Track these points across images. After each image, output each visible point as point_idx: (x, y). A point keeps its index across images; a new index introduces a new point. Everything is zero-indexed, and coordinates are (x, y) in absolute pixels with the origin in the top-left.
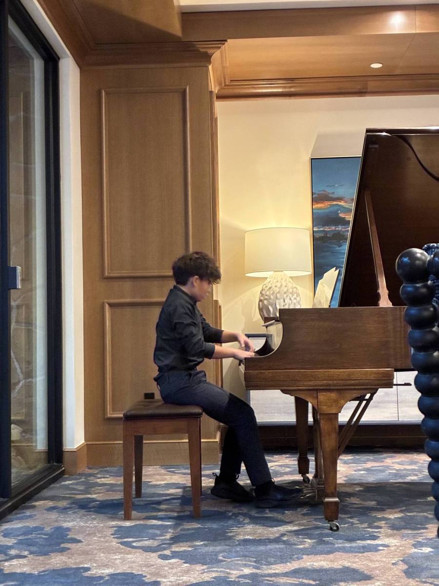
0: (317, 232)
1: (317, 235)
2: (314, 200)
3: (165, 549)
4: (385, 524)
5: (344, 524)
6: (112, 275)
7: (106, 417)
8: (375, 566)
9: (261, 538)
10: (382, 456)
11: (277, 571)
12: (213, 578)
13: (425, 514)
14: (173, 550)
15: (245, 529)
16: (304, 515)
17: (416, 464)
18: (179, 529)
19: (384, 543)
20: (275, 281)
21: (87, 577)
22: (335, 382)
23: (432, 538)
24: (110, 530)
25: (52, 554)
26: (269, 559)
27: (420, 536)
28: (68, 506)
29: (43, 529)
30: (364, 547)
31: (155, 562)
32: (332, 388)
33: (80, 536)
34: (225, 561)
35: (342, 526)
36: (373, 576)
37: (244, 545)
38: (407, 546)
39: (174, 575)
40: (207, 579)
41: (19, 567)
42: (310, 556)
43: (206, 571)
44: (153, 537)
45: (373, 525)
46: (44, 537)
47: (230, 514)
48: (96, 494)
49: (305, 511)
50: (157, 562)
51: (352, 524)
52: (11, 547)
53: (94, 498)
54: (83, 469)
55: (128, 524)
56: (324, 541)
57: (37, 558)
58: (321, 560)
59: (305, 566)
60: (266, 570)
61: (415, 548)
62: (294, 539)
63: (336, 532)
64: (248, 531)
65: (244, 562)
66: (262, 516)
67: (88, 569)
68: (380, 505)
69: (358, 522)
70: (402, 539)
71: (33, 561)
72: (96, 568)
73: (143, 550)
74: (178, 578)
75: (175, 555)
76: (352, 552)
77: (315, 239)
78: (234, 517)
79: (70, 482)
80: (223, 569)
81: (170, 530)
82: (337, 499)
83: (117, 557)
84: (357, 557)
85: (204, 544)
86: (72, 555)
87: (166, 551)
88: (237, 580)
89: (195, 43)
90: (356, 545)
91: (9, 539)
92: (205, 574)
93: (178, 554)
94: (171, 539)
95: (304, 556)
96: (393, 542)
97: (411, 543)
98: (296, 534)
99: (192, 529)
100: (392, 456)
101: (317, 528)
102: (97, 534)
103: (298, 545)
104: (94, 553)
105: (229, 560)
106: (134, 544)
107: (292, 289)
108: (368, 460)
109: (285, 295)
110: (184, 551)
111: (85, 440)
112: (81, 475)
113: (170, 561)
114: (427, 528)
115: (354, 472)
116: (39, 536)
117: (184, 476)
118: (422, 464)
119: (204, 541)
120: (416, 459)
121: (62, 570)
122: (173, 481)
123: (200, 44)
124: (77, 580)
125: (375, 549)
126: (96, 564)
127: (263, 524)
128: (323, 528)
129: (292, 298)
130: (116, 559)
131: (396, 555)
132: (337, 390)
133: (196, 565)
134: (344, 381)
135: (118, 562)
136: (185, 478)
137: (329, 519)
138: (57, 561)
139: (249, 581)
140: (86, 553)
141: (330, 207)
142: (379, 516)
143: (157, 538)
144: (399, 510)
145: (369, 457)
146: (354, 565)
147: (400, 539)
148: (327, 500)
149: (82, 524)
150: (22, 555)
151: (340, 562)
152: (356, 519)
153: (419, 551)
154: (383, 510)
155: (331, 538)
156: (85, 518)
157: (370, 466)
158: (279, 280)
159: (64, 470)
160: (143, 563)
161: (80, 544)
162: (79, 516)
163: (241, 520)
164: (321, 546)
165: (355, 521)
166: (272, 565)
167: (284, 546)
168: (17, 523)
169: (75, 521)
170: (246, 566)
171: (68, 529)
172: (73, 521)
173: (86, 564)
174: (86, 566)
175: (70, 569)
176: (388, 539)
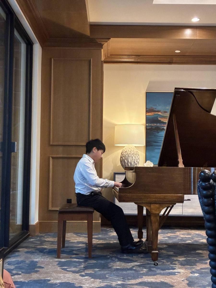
0: (148, 126)
1: (148, 128)
2: (147, 111)
3: (82, 272)
4: (178, 263)
5: (160, 262)
6: (54, 144)
7: (49, 210)
8: (174, 281)
9: (123, 268)
10: (175, 231)
11: (132, 283)
12: (105, 285)
13: (195, 259)
14: (86, 272)
15: (116, 264)
16: (142, 258)
17: (190, 235)
18: (87, 263)
19: (178, 271)
20: (128, 148)
21: (49, 284)
22: (159, 200)
23: (199, 270)
24: (56, 263)
25: (32, 273)
26: (128, 278)
27: (194, 269)
28: (34, 251)
29: (25, 262)
30: (169, 273)
31: (78, 278)
32: (157, 202)
33: (43, 265)
34: (109, 278)
35: (159, 263)
36: (174, 286)
37: (116, 271)
38: (188, 273)
39: (88, 283)
40: (102, 286)
41: (19, 278)
42: (146, 277)
43: (101, 282)
44: (75, 267)
45: (173, 263)
46: (27, 265)
47: (109, 257)
48: (46, 246)
49: (142, 256)
50: (79, 278)
51: (163, 262)
52: (13, 270)
53: (45, 248)
54: (37, 233)
55: (63, 260)
56: (152, 270)
57: (26, 275)
58: (151, 278)
59: (144, 281)
60: (128, 282)
61: (192, 274)
62: (138, 269)
63: (157, 266)
64: (118, 265)
65: (118, 279)
66: (123, 258)
67: (49, 280)
68: (175, 254)
69: (166, 262)
70: (186, 269)
71: (24, 276)
72: (53, 280)
73: (72, 272)
74: (90, 285)
75: (87, 275)
76: (164, 275)
77: (147, 129)
78: (110, 258)
79: (33, 240)
80: (109, 282)
81: (83, 263)
82: (157, 252)
83: (61, 275)
84: (166, 277)
85: (99, 270)
86: (41, 274)
87: (83, 273)
88: (116, 286)
89: (96, 39)
90: (166, 272)
91: (11, 266)
92: (101, 283)
93: (88, 274)
94: (84, 267)
95: (144, 277)
96: (182, 271)
97: (189, 271)
98: (139, 267)
99: (92, 263)
100: (179, 231)
101: (148, 264)
102: (50, 264)
103: (140, 271)
104: (51, 273)
105: (111, 277)
106: (68, 269)
107: (136, 152)
108: (168, 233)
109: (133, 155)
110: (91, 273)
111: (39, 220)
112: (38, 236)
113: (85, 277)
114: (196, 265)
115: (162, 238)
116: (24, 265)
117: (85, 238)
118: (193, 235)
119: (99, 269)
120: (190, 232)
121: (38, 280)
122: (80, 241)
123: (98, 40)
124: (45, 285)
125: (174, 274)
126: (52, 278)
127: (124, 261)
128: (151, 264)
129: (136, 157)
130: (61, 276)
131: (184, 276)
132: (159, 203)
133: (97, 280)
134: (162, 200)
135: (62, 277)
136: (85, 239)
137: (154, 260)
138: (35, 276)
139: (121, 287)
140: (46, 273)
141: (154, 115)
142: (175, 259)
143: (77, 267)
144: (184, 256)
145: (169, 231)
146: (166, 281)
147: (185, 270)
148: (153, 252)
149: (42, 260)
150: (19, 274)
151: (160, 279)
152: (165, 260)
153: (193, 275)
154: (176, 256)
155: (155, 269)
156: (43, 257)
157: (169, 236)
158: (130, 148)
159: (29, 234)
160: (73, 278)
161: (44, 269)
162: (40, 256)
163: (114, 259)
164: (150, 272)
165: (164, 261)
166: (130, 280)
167: (134, 272)
168: (13, 259)
169: (39, 258)
170: (118, 280)
171: (36, 262)
172: (38, 258)
173: (48, 278)
174: (48, 279)
175: (41, 280)
176: (179, 270)
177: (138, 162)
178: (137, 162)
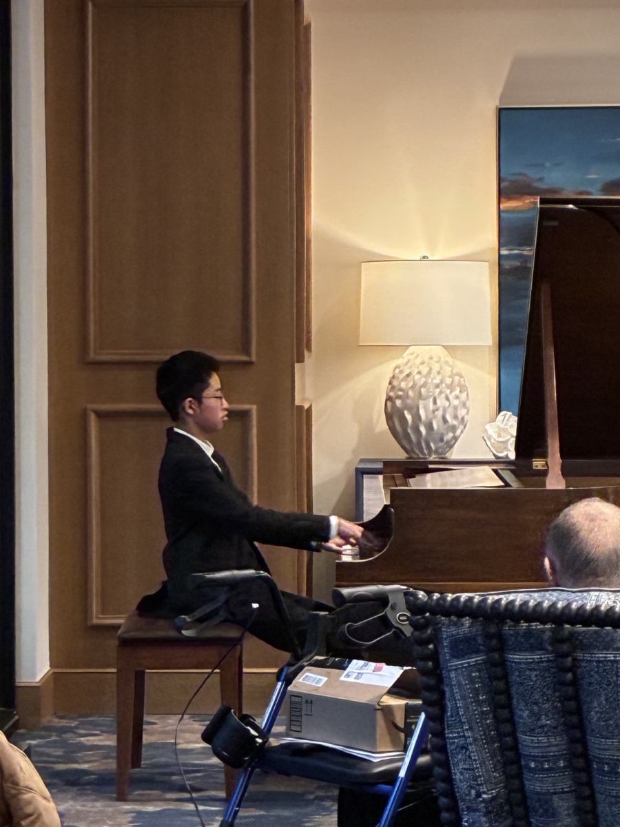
2: (502, 194)
6: (103, 358)
15: (332, 817)
20: (418, 361)
24: (126, 817)
47: (312, 797)
48: (86, 762)
53: (85, 770)
55: (149, 808)
77: (502, 272)
78: (316, 802)
79: (34, 742)
99: (251, 817)
102: (107, 821)
109: (438, 390)
111: (51, 665)
129: (451, 397)
149: (79, 807)
156: (80, 799)
158: (426, 360)
159: (17, 721)
162: (70, 796)
163: (327, 805)
169: (67, 802)
177: (463, 419)
178: (455, 417)
